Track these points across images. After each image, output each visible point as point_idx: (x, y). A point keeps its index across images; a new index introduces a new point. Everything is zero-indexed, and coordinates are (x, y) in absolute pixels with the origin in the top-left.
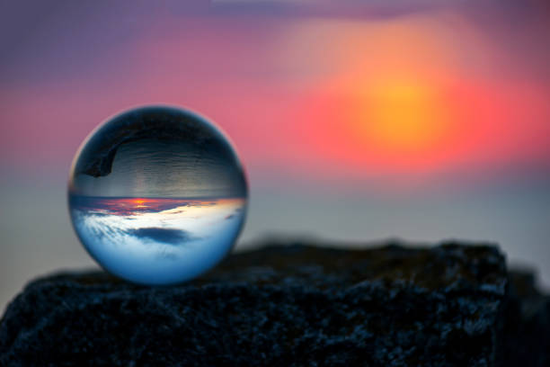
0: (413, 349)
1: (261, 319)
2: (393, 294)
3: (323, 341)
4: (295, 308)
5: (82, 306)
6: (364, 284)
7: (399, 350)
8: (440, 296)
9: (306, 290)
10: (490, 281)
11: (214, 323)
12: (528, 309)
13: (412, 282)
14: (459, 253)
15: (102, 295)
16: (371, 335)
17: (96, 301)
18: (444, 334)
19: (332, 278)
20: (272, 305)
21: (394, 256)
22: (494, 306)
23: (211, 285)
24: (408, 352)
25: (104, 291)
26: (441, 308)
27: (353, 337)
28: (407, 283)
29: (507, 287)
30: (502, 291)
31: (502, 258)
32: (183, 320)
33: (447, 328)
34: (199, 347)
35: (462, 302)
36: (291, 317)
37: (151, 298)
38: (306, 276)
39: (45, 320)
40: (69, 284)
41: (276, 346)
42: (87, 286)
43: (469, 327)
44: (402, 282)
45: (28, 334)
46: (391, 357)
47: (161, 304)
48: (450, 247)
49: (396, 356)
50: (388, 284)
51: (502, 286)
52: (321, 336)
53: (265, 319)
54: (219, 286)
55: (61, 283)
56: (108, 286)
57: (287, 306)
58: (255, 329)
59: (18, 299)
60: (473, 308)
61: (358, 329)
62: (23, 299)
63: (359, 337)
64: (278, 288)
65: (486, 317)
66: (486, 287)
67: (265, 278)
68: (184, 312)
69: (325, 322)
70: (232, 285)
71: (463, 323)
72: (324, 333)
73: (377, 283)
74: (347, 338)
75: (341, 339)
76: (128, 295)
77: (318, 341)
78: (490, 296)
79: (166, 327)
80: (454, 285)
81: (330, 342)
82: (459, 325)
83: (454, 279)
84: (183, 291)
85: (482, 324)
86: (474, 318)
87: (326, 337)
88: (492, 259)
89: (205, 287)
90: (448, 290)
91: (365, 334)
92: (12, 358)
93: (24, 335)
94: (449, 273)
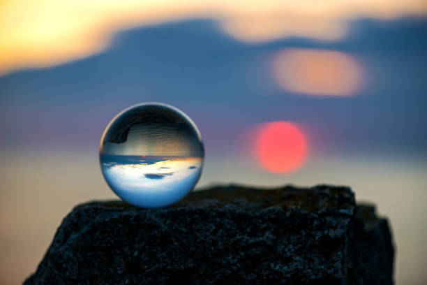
0: (299, 246)
1: (211, 227)
2: (288, 214)
3: (247, 240)
4: (231, 221)
5: (107, 220)
6: (271, 208)
7: (291, 246)
8: (315, 216)
9: (237, 212)
10: (344, 208)
11: (184, 230)
12: (368, 226)
13: (299, 207)
14: (327, 191)
15: (119, 213)
16: (275, 238)
17: (116, 216)
18: (317, 238)
19: (252, 205)
20: (218, 220)
21: (289, 193)
22: (346, 222)
23: (182, 208)
24: (296, 248)
25: (119, 211)
26: (316, 223)
27: (264, 238)
28: (296, 208)
29: (355, 211)
30: (352, 213)
31: (353, 195)
32: (166, 228)
33: (319, 235)
34: (175, 244)
35: (328, 219)
36: (229, 227)
37: (147, 214)
38: (238, 204)
39: (86, 227)
40: (99, 207)
41: (220, 243)
42: (110, 208)
43: (332, 233)
44: (293, 207)
45: (76, 235)
46: (287, 250)
47: (154, 218)
48: (322, 188)
49: (290, 250)
50: (285, 208)
51: (352, 210)
52: (246, 237)
53: (214, 228)
54: (187, 208)
55: (95, 206)
56: (122, 208)
57: (226, 220)
58: (208, 233)
59: (69, 216)
60: (334, 222)
61: (267, 234)
62: (73, 215)
63: (268, 238)
64: (221, 210)
65: (342, 227)
66: (342, 211)
67: (214, 205)
68: (167, 223)
69: (248, 230)
70: (194, 208)
71: (328, 231)
72: (248, 236)
73: (279, 208)
74: (261, 239)
75: (257, 240)
76: (135, 213)
77: (245, 240)
78: (345, 216)
79: (156, 232)
80: (324, 210)
81: (252, 241)
82: (326, 232)
83: (324, 206)
84: (166, 211)
85: (339, 232)
86: (335, 228)
87: (248, 238)
88: (346, 195)
89: (179, 209)
90: (320, 212)
91: (271, 236)
92: (66, 249)
93: (74, 236)
94: (321, 203)
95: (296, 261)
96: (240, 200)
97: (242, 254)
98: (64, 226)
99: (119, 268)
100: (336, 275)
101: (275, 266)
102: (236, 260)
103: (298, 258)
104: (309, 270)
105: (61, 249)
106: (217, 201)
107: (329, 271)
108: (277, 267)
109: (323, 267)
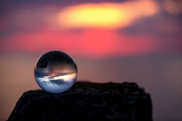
2: (112, 95)
4: (89, 98)
5: (38, 99)
6: (105, 93)
7: (114, 108)
9: (92, 94)
11: (70, 102)
12: (143, 98)
13: (117, 92)
14: (127, 85)
17: (42, 97)
19: (97, 91)
20: (84, 98)
21: (111, 85)
22: (136, 97)
24: (116, 109)
26: (124, 98)
27: (103, 105)
28: (116, 92)
30: (138, 94)
31: (137, 86)
32: (63, 102)
33: (125, 103)
34: (67, 108)
35: (129, 97)
36: (88, 101)
37: (55, 96)
38: (91, 91)
39: (29, 102)
40: (34, 93)
41: (85, 108)
42: (39, 94)
43: (131, 102)
44: (114, 92)
45: (25, 105)
46: (112, 110)
47: (58, 98)
48: (125, 83)
49: (114, 110)
50: (111, 93)
52: (96, 105)
53: (82, 101)
54: (71, 93)
55: (32, 93)
56: (44, 94)
57: (87, 98)
58: (80, 104)
60: (131, 98)
61: (104, 103)
62: (23, 97)
63: (105, 105)
64: (85, 94)
65: (135, 100)
66: (134, 93)
68: (63, 100)
69: (96, 102)
70: (74, 93)
73: (108, 92)
74: (102, 105)
75: (100, 106)
76: (49, 96)
77: (95, 106)
78: (136, 95)
79: (59, 103)
80: (127, 93)
81: (98, 106)
82: (128, 102)
84: (63, 95)
85: (133, 102)
86: (132, 100)
87: (97, 105)
88: (135, 86)
89: (68, 94)
90: (125, 94)
91: (106, 104)
92: (21, 111)
93: (24, 106)
94: (126, 90)
95: (116, 114)
96: (92, 89)
97: (94, 112)
98: (20, 101)
99: (44, 119)
100: (133, 119)
101: (108, 117)
102: (92, 114)
103: (117, 113)
104: (122, 118)
105: (19, 111)
106: (82, 90)
107: (130, 118)
108: (109, 117)
109: (127, 116)
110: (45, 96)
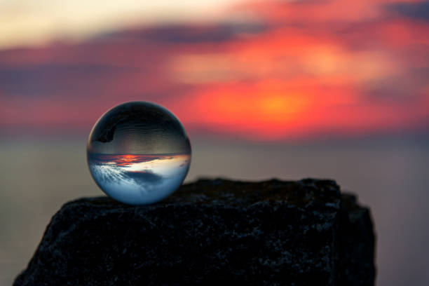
0: (287, 240)
1: (199, 224)
2: (275, 209)
3: (235, 236)
4: (219, 217)
5: (96, 217)
6: (258, 203)
7: (279, 241)
8: (303, 210)
9: (225, 207)
10: (331, 202)
11: (172, 226)
12: (353, 216)
13: (286, 202)
14: (313, 185)
15: (107, 211)
16: (263, 233)
17: (104, 214)
18: (305, 232)
19: (240, 200)
20: (206, 216)
21: (275, 186)
22: (333, 215)
23: (170, 205)
24: (284, 242)
25: (108, 209)
26: (303, 217)
27: (252, 234)
28: (283, 202)
29: (340, 204)
30: (338, 207)
31: (338, 188)
32: (155, 225)
33: (307, 228)
34: (164, 241)
35: (315, 213)
36: (216, 222)
37: (136, 212)
38: (225, 199)
39: (74, 225)
40: (88, 205)
41: (208, 239)
42: (98, 206)
43: (319, 227)
44: (280, 202)
45: (65, 234)
46: (275, 245)
47: (142, 215)
48: (309, 181)
49: (278, 245)
50: (272, 202)
51: (338, 204)
53: (202, 224)
54: (175, 205)
55: (83, 204)
56: (110, 206)
57: (214, 216)
58: (196, 230)
59: (58, 214)
60: (321, 216)
61: (255, 229)
62: (61, 213)
63: (256, 234)
64: (208, 206)
65: (329, 221)
66: (329, 204)
67: (202, 200)
68: (155, 220)
69: (236, 225)
70: (182, 204)
71: (316, 226)
72: (235, 232)
73: (266, 202)
74: (249, 234)
75: (246, 235)
76: (123, 211)
77: (233, 236)
78: (331, 209)
79: (145, 229)
80: (310, 203)
81: (240, 237)
82: (313, 226)
83: (311, 200)
84: (154, 208)
85: (327, 225)
86: (322, 222)
87: (236, 234)
88: (332, 188)
89: (167, 206)
90: (306, 206)
91: (259, 232)
92: (55, 248)
93: (62, 234)
94: (308, 196)
95: (284, 256)
96: (227, 195)
97: (231, 250)
98: (53, 224)
99: (108, 266)
100: (325, 269)
101: (263, 262)
102: (224, 256)
103: (286, 253)
104: (297, 265)
105: (50, 247)
106: (204, 196)
107: (317, 266)
108: (266, 263)
109: (311, 261)
110: (112, 211)
